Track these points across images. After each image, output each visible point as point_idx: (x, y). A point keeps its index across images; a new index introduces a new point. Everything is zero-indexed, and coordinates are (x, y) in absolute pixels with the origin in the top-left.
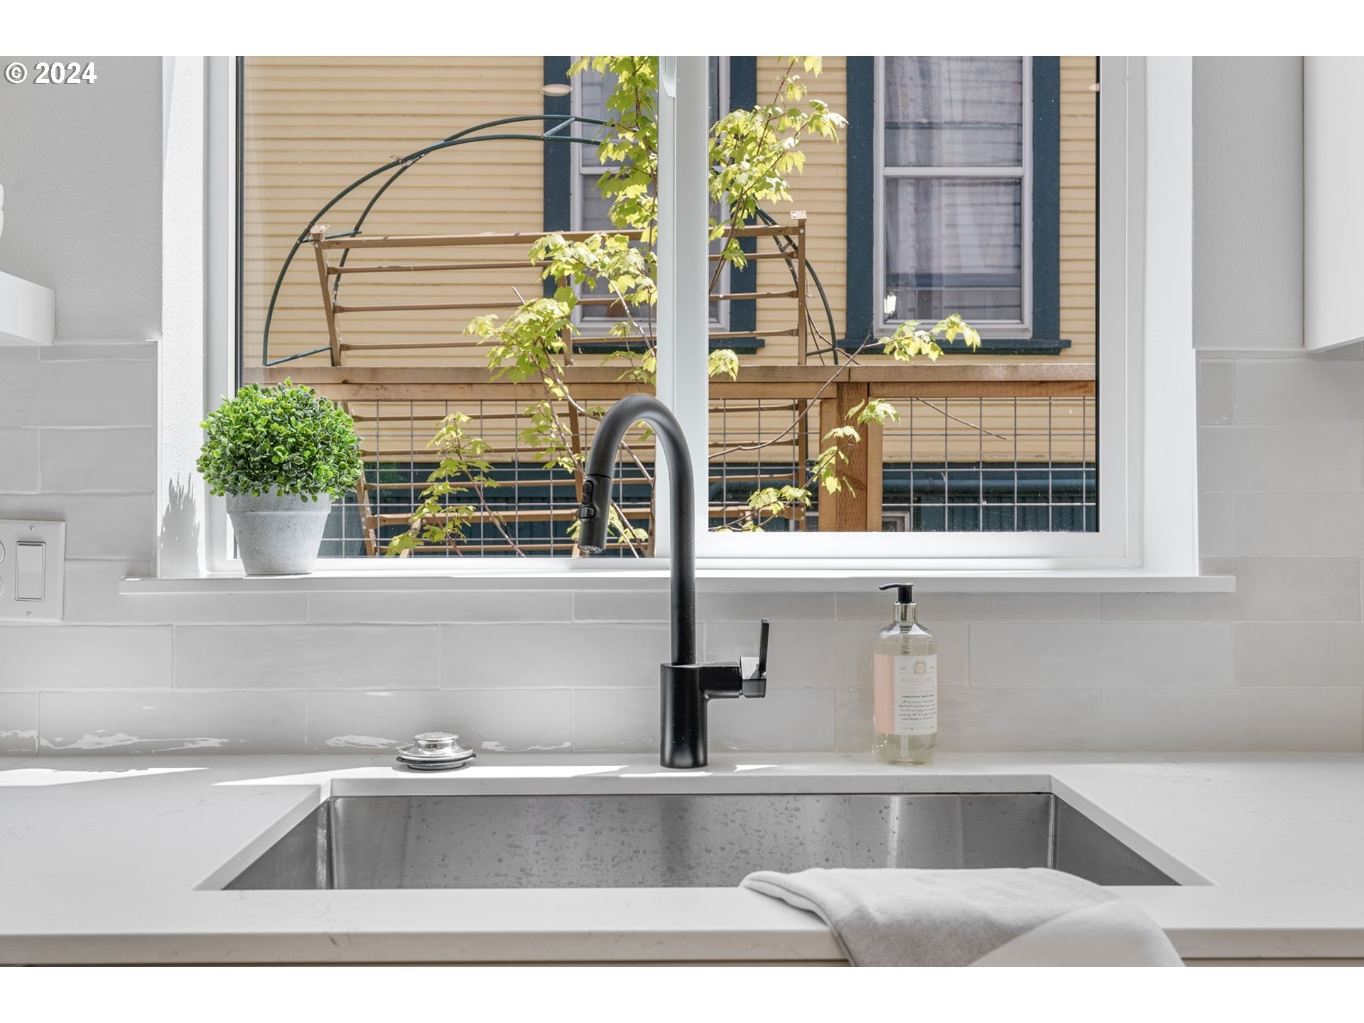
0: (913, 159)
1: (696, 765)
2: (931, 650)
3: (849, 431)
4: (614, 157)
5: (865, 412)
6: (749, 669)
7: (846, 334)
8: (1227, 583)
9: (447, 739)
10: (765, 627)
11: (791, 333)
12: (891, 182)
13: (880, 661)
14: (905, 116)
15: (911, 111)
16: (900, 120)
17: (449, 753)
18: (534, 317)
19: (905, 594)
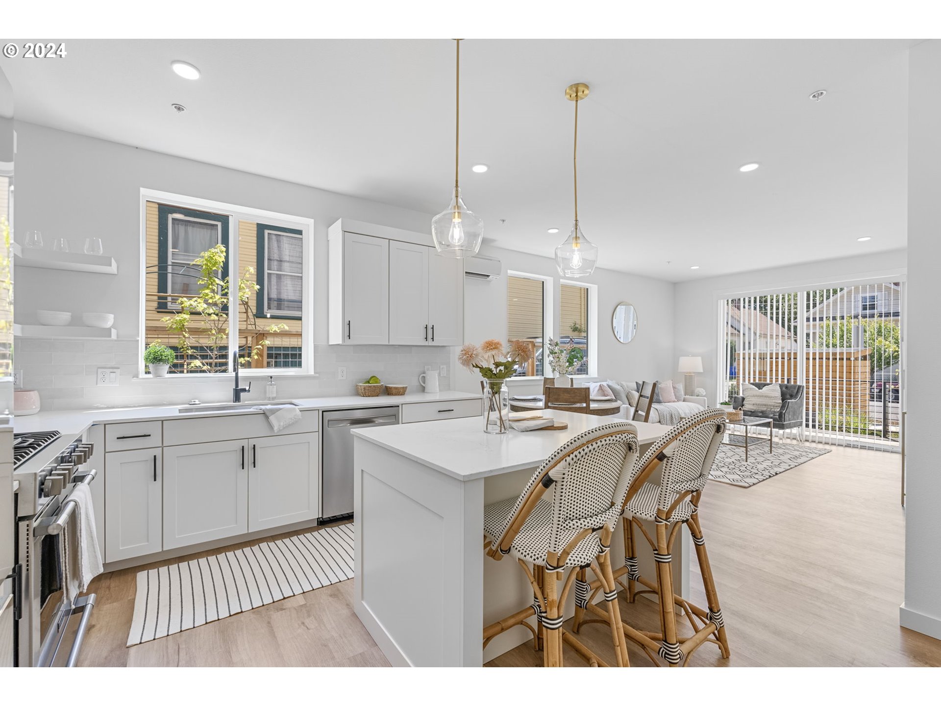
0: (276, 269)
1: (239, 402)
2: (275, 385)
3: (260, 347)
4: (202, 283)
5: (263, 343)
6: (247, 388)
7: (256, 313)
8: (317, 375)
9: (197, 400)
10: (250, 383)
11: (244, 321)
12: (269, 274)
13: (268, 387)
14: (274, 257)
15: (276, 256)
16: (272, 258)
17: (197, 402)
18: (181, 318)
19: (271, 377)
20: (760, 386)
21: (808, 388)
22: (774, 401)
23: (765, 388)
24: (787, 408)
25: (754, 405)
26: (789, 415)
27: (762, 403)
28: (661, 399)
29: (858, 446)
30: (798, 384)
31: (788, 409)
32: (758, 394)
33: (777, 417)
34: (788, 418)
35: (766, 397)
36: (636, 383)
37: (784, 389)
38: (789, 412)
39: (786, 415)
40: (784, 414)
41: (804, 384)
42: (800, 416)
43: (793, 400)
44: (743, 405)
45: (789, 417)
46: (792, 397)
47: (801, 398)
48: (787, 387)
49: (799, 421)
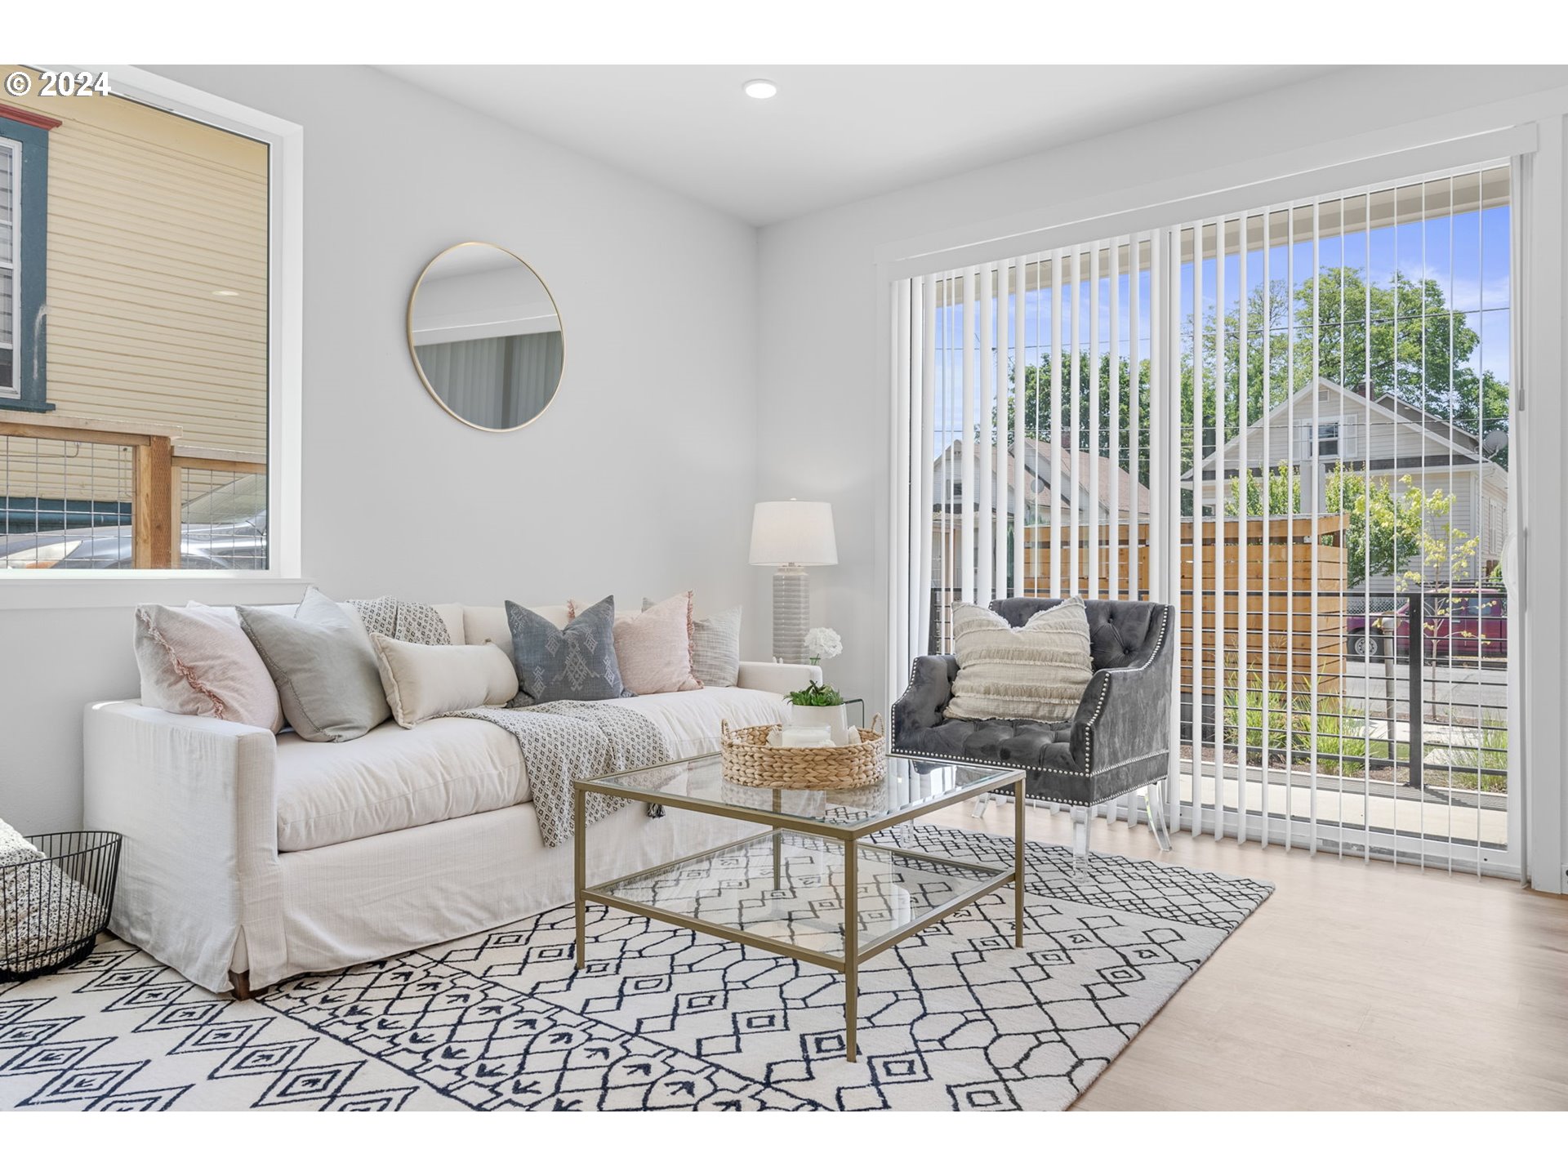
20: (1015, 613)
21: (1187, 614)
22: (1062, 673)
23: (1035, 621)
24: (1104, 704)
25: (987, 692)
26: (1112, 735)
27: (1018, 684)
28: (610, 678)
29: (1362, 848)
30: (1155, 598)
31: (1109, 708)
32: (1003, 646)
33: (1067, 745)
34: (1106, 751)
35: (1032, 656)
36: (509, 605)
37: (1103, 621)
38: (1114, 724)
39: (1102, 737)
40: (1091, 732)
41: (1176, 603)
42: (1158, 736)
43: (1131, 670)
44: (952, 696)
45: (1111, 744)
46: (1130, 653)
47: (1162, 659)
48: (1113, 613)
49: (1154, 753)
